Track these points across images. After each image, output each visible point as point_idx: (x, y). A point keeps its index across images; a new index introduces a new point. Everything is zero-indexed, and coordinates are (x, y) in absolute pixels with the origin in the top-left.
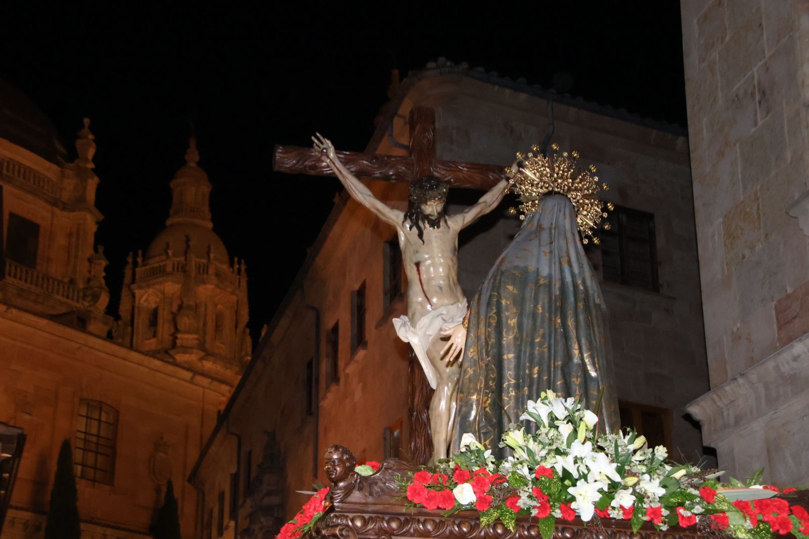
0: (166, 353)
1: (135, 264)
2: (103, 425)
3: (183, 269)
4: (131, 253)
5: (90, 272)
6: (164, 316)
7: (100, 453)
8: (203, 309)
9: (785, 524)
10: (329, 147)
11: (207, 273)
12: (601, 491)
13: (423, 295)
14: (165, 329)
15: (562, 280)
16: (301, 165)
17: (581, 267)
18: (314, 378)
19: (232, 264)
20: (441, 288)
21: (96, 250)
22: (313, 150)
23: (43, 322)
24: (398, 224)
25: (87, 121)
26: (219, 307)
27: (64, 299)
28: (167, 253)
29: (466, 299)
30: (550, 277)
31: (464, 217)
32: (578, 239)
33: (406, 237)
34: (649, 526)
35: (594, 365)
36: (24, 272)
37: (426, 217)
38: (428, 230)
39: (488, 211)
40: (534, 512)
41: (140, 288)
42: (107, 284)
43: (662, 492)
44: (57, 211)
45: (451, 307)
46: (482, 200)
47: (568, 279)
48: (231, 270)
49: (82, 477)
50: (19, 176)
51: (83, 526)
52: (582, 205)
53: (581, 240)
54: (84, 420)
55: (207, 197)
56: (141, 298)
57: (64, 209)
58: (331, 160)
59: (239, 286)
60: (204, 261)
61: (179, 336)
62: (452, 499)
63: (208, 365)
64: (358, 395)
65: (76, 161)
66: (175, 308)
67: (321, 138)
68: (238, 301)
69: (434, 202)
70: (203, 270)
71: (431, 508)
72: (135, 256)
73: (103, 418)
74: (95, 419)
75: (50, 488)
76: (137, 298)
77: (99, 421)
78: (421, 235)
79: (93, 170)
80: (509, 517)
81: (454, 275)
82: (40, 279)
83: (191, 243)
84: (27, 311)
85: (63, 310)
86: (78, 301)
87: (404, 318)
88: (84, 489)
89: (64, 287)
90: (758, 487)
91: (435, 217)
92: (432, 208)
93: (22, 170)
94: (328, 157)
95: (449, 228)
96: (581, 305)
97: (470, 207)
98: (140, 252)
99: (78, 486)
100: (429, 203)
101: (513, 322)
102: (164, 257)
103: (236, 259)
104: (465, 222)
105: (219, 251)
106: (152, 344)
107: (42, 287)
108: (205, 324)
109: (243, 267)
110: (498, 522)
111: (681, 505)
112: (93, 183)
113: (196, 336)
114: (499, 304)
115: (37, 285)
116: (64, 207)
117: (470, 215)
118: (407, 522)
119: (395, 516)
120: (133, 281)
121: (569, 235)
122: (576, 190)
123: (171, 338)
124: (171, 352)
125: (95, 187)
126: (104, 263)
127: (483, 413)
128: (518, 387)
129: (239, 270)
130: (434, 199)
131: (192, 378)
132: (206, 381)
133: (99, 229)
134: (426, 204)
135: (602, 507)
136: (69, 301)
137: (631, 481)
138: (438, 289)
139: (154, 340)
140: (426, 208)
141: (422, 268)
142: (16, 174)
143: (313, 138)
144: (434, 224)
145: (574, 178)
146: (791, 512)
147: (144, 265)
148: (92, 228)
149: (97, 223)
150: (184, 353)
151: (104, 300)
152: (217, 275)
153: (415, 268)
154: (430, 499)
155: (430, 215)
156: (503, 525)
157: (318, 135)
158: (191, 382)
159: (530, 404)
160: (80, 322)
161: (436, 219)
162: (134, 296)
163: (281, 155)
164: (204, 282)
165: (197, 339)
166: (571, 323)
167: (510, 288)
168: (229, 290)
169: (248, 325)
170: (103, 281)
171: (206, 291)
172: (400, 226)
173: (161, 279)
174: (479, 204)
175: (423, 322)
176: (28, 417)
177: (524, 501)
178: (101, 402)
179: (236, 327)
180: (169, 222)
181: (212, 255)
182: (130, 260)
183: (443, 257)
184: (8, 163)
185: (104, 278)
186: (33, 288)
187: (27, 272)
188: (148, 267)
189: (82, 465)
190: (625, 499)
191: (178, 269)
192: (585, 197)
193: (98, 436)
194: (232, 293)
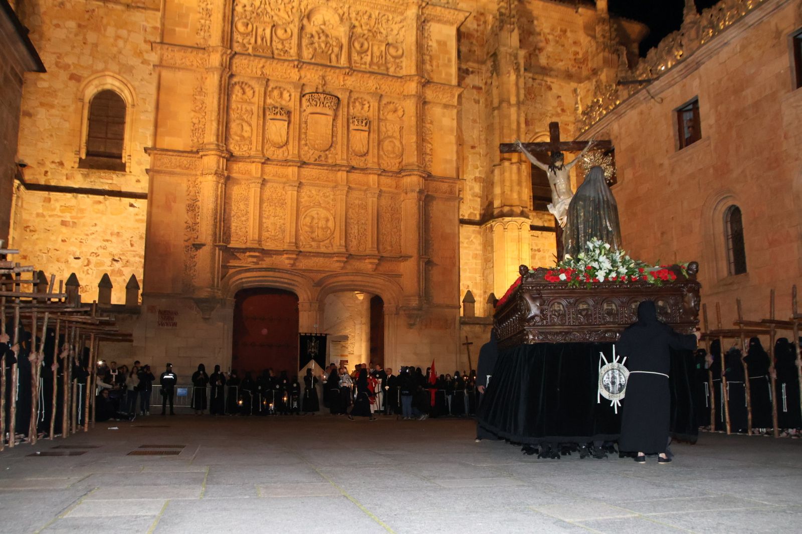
9: (666, 277)
10: (520, 143)
12: (606, 273)
13: (557, 196)
15: (599, 198)
17: (605, 192)
30: (594, 197)
32: (604, 182)
33: (550, 175)
34: (622, 282)
35: (611, 226)
37: (557, 167)
38: (558, 172)
40: (585, 281)
43: (627, 271)
47: (601, 197)
52: (606, 168)
53: (606, 181)
62: (559, 278)
71: (553, 282)
78: (555, 173)
80: (577, 283)
87: (551, 204)
90: (657, 267)
94: (519, 147)
95: (566, 170)
96: (606, 206)
101: (582, 214)
110: (574, 284)
111: (633, 274)
114: (577, 208)
118: (545, 286)
119: (541, 285)
121: (601, 181)
122: (604, 163)
127: (573, 247)
128: (585, 236)
130: (559, 160)
135: (606, 277)
137: (616, 269)
138: (562, 193)
140: (557, 164)
141: (557, 186)
144: (560, 169)
145: (603, 159)
146: (668, 273)
153: (554, 186)
154: (552, 279)
159: (588, 243)
166: (602, 212)
167: (581, 202)
172: (547, 171)
175: (558, 206)
177: (581, 278)
183: (564, 181)
190: (614, 275)
192: (607, 165)
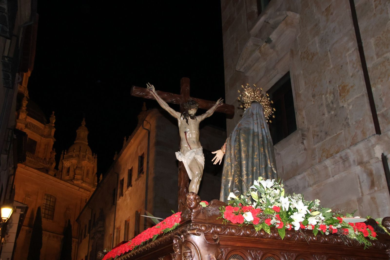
0: (71, 180)
1: (64, 154)
2: (51, 202)
3: (78, 156)
4: (63, 151)
5: (51, 156)
6: (72, 169)
7: (50, 211)
8: (83, 168)
10: (153, 88)
11: (85, 158)
13: (187, 144)
14: (71, 173)
15: (262, 134)
16: (142, 94)
17: (268, 130)
18: (116, 194)
19: (93, 155)
20: (194, 142)
21: (53, 150)
22: (147, 89)
23: (36, 171)
24: (178, 117)
25: (54, 112)
26: (88, 168)
27: (42, 164)
28: (74, 151)
29: (202, 147)
30: (258, 132)
31: (202, 117)
33: (181, 122)
35: (275, 168)
36: (31, 156)
37: (190, 115)
38: (190, 120)
39: (209, 116)
41: (65, 161)
42: (55, 160)
44: (42, 138)
45: (197, 149)
46: (207, 112)
47: (264, 134)
48: (93, 157)
49: (44, 217)
50: (32, 127)
51: (43, 232)
54: (46, 200)
55: (87, 135)
56: (65, 164)
57: (44, 137)
58: (153, 93)
59: (95, 162)
60: (85, 154)
61: (76, 176)
63: (84, 185)
64: (128, 200)
65: (49, 124)
66: (75, 167)
67: (150, 85)
68: (94, 166)
69: (194, 109)
70: (84, 157)
72: (64, 151)
73: (51, 200)
74: (49, 200)
75: (34, 220)
76: (64, 165)
77: (50, 201)
78: (187, 122)
79: (54, 126)
80: (266, 228)
81: (198, 137)
82: (36, 158)
83: (81, 149)
84: (31, 167)
85: (42, 167)
86: (46, 165)
87: (180, 152)
88: (44, 221)
89: (42, 160)
91: (193, 115)
92: (192, 112)
93: (33, 126)
94: (152, 92)
95: (197, 120)
97: (204, 114)
98: (66, 150)
99: (42, 220)
100: (192, 110)
101: (245, 149)
102: (73, 152)
103: (94, 154)
104: (202, 119)
105: (89, 151)
106: (67, 178)
107: (36, 160)
108: (84, 173)
109: (96, 156)
110: (262, 230)
112: (54, 130)
113: (81, 176)
114: (239, 141)
115: (35, 159)
116: (45, 137)
117: (204, 117)
118: (225, 228)
119: (219, 226)
120: (63, 158)
123: (73, 176)
124: (73, 180)
125: (54, 131)
126: (55, 154)
128: (248, 175)
129: (95, 157)
130: (194, 108)
131: (79, 189)
132: (83, 190)
133: (54, 143)
134: (191, 110)
136: (43, 165)
137: (316, 213)
138: (193, 142)
139: (68, 177)
140: (190, 112)
141: (187, 134)
142: (32, 126)
143: (147, 84)
144: (193, 118)
147: (67, 154)
148: (52, 143)
149: (54, 142)
150: (77, 181)
151: (54, 165)
152: (88, 158)
153: (184, 134)
155: (191, 114)
156: (265, 231)
157: (149, 83)
158: (79, 190)
160: (46, 171)
161: (193, 116)
162: (63, 163)
163: (134, 89)
164: (84, 160)
165: (81, 177)
166: (266, 151)
167: (244, 135)
168: (92, 163)
169: (96, 174)
170: (54, 159)
171: (85, 163)
172: (179, 118)
173: (71, 159)
174: (206, 113)
176: (29, 199)
177: (274, 221)
178: (51, 195)
179: (93, 174)
180: (75, 142)
181: (87, 152)
182: (63, 153)
183: (195, 130)
184: (30, 123)
185: (55, 158)
186: (33, 160)
187: (32, 155)
188: (68, 155)
189: (44, 214)
191: (77, 156)
193: (49, 205)
194: (92, 164)
